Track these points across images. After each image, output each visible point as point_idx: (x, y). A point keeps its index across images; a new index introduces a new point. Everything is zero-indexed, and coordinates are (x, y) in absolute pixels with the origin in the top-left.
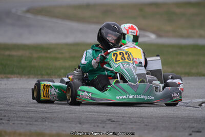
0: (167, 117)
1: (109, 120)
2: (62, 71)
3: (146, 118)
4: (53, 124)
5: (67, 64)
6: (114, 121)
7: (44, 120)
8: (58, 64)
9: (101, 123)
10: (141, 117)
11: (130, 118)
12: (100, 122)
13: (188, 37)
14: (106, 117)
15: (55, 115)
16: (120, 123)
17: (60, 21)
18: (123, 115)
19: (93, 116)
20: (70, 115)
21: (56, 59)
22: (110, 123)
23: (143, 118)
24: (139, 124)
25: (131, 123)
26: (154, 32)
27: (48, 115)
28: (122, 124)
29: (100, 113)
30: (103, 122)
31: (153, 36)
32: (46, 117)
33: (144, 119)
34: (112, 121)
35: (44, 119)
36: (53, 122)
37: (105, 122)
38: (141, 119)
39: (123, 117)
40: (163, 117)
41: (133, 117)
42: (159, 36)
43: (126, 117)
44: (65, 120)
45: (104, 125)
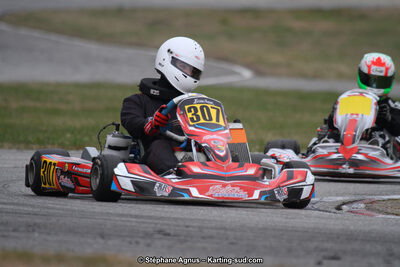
0: (274, 230)
1: (160, 232)
2: (68, 135)
3: (232, 230)
4: (49, 238)
5: (77, 123)
6: (169, 235)
7: (30, 229)
9: (142, 238)
10: (221, 228)
11: (201, 228)
12: (141, 235)
13: (316, 76)
14: (153, 225)
15: (54, 220)
16: (182, 238)
17: (63, 40)
18: (187, 224)
19: (128, 224)
20: (83, 220)
21: (56, 112)
22: (161, 238)
23: (225, 229)
24: (218, 241)
25: (203, 238)
26: (248, 66)
27: (38, 220)
28: (186, 241)
29: (142, 217)
30: (147, 235)
31: (247, 74)
32: (35, 224)
33: (229, 233)
34: (165, 235)
35: (32, 228)
36: (49, 234)
37: (152, 235)
38: (222, 232)
39: (187, 227)
40: (265, 229)
41: (207, 228)
42: (258, 73)
43: (193, 227)
44: (72, 231)
45: (149, 241)
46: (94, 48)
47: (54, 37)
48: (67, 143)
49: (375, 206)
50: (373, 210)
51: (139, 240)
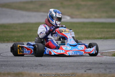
2: (16, 38)
4: (7, 68)
5: (19, 35)
6: (42, 65)
8: (13, 34)
12: (34, 66)
13: (88, 18)
14: (38, 63)
15: (9, 63)
16: (46, 66)
19: (31, 63)
20: (18, 62)
21: (13, 32)
22: (40, 66)
24: (57, 66)
25: (52, 66)
26: (69, 16)
28: (47, 67)
31: (68, 18)
33: (60, 64)
34: (41, 65)
36: (7, 67)
37: (37, 66)
38: (58, 64)
41: (54, 63)
42: (72, 17)
43: (50, 63)
44: (14, 66)
45: (36, 67)
46: (24, 13)
47: (13, 10)
48: (15, 40)
49: (104, 54)
50: (103, 55)
51: (33, 67)
